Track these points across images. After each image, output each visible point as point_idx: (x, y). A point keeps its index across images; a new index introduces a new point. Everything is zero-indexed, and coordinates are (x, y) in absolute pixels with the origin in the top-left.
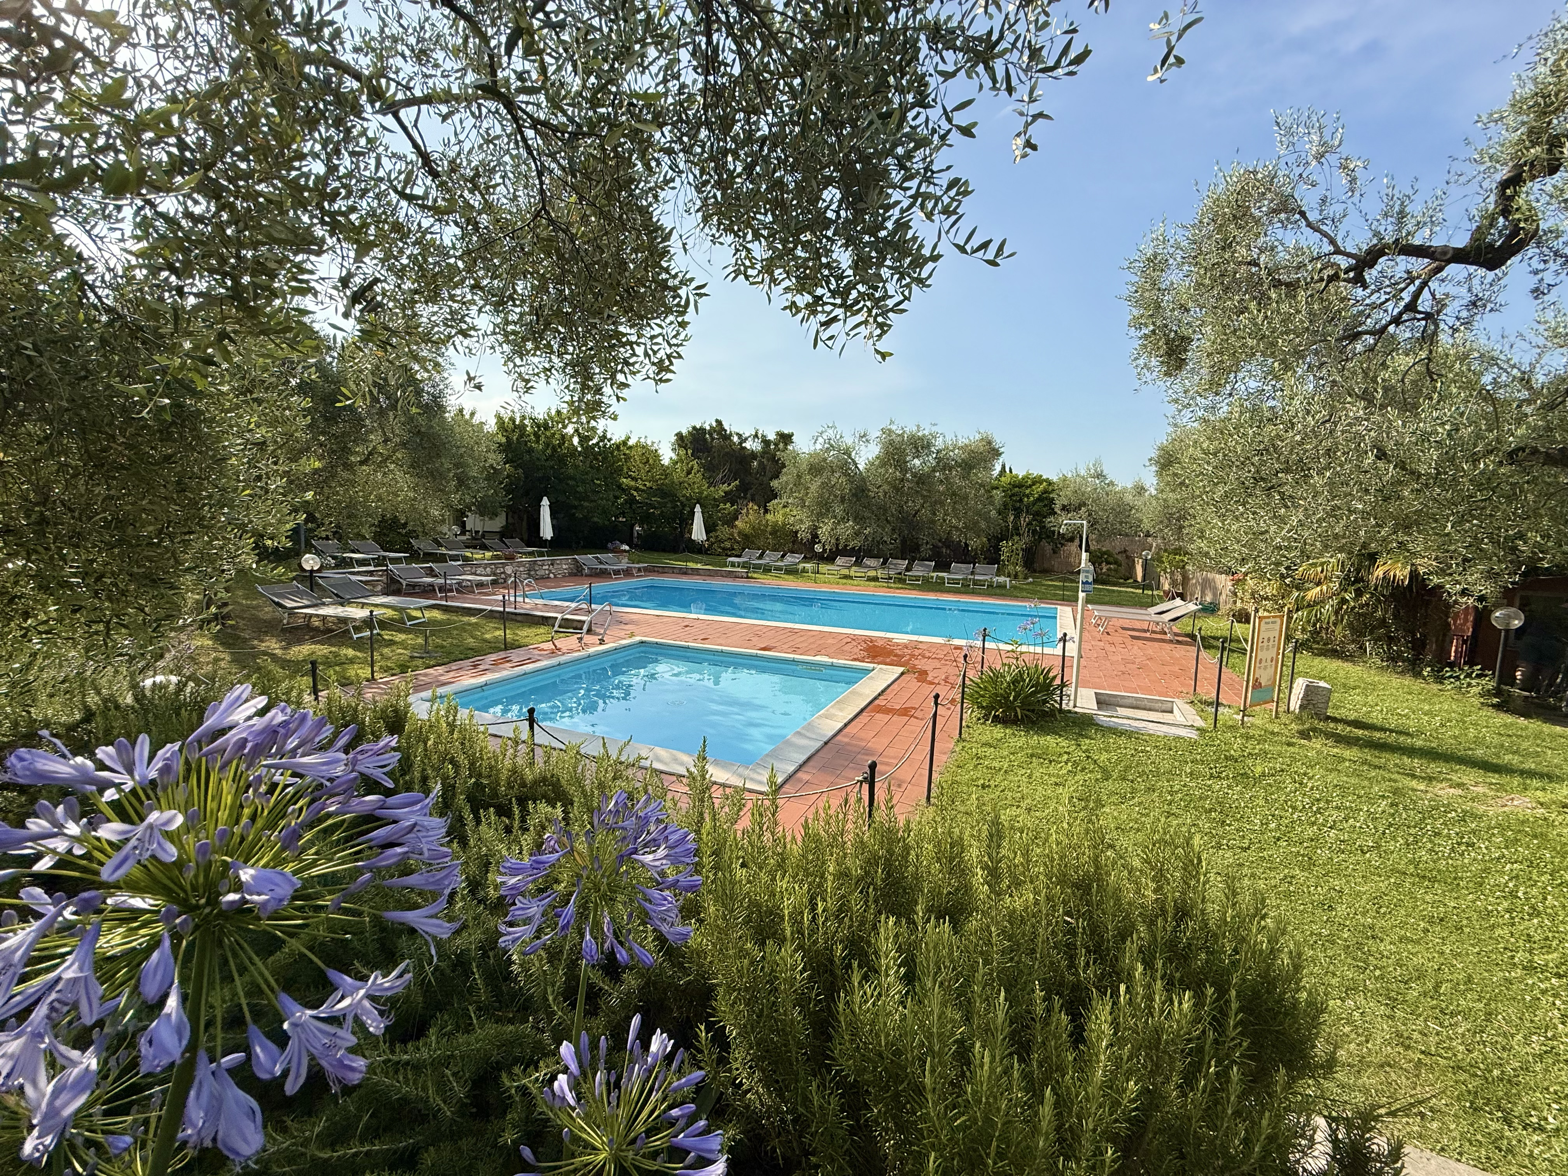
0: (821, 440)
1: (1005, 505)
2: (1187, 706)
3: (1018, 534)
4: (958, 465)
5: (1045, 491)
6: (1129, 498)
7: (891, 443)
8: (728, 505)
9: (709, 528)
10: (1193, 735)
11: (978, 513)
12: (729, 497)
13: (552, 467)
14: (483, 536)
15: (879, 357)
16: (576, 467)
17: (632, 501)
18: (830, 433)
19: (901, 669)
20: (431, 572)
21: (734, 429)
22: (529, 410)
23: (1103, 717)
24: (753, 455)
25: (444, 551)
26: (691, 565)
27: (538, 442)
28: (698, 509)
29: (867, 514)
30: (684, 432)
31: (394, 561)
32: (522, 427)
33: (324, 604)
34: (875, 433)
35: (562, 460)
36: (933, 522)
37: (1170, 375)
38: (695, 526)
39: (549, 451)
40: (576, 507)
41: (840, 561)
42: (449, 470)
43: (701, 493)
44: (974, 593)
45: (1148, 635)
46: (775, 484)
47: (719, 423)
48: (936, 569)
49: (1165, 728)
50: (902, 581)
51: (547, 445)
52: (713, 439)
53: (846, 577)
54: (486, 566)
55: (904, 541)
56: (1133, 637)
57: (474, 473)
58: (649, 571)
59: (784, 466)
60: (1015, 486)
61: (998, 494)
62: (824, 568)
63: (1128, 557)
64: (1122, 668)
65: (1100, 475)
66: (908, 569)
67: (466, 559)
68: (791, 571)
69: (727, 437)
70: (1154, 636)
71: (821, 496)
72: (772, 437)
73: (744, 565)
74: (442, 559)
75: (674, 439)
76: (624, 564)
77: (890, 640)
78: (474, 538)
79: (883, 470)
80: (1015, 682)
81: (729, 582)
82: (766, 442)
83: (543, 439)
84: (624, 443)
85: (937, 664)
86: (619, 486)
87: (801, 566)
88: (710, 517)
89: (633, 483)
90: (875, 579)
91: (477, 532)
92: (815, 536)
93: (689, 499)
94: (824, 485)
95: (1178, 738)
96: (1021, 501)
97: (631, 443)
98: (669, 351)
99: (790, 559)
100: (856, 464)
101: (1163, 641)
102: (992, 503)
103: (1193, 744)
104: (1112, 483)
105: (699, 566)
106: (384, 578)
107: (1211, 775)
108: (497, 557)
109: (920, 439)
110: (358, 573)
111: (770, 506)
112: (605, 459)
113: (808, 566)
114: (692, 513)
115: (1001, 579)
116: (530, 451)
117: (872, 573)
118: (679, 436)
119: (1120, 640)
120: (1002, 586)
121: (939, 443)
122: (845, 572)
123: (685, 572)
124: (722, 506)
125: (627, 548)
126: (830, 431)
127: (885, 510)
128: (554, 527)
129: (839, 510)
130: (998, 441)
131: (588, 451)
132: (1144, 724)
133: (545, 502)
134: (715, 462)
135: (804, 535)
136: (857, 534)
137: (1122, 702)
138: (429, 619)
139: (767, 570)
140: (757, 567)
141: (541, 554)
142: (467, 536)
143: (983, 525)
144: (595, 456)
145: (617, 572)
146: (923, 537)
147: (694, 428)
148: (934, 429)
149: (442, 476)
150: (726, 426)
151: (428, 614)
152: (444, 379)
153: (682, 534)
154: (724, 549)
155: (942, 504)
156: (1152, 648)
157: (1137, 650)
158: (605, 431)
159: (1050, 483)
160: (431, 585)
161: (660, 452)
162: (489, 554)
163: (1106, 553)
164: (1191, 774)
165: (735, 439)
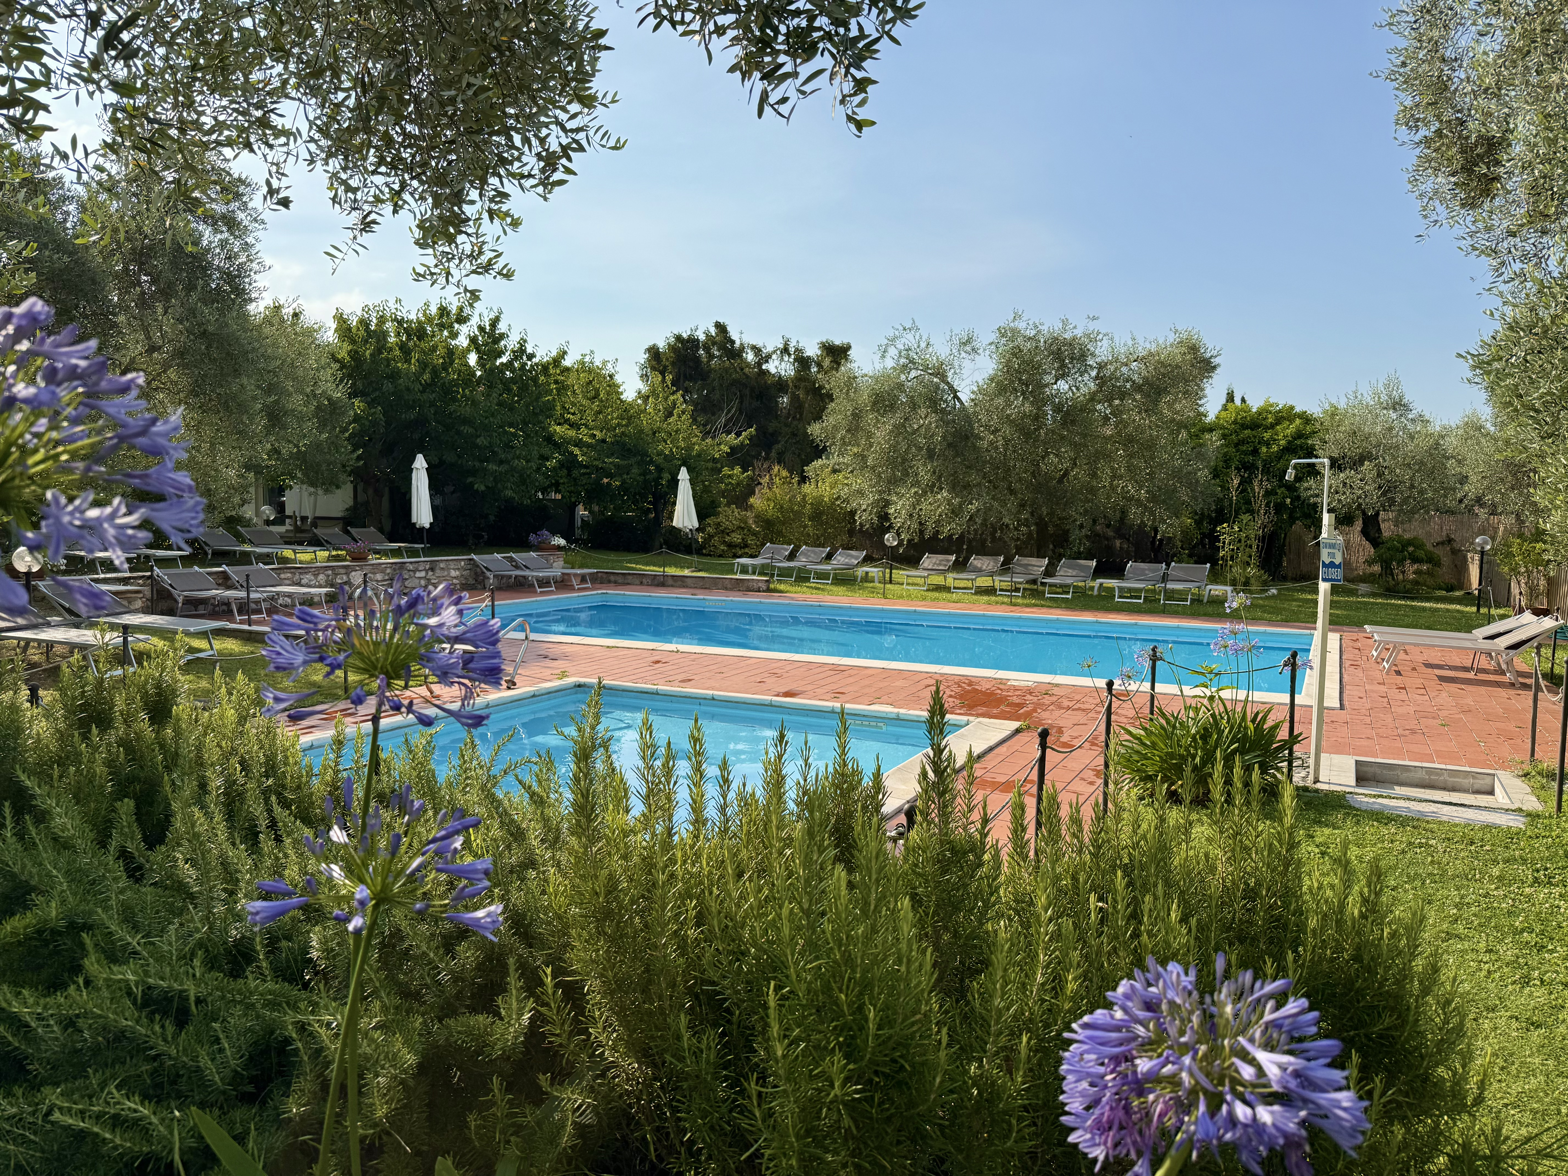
0: (892, 352)
1: (1227, 461)
2: (1518, 782)
3: (1251, 512)
4: (1138, 388)
5: (1299, 435)
6: (1451, 444)
7: (1016, 352)
8: (737, 470)
9: (704, 511)
10: (1517, 823)
11: (1176, 474)
12: (737, 456)
13: (432, 404)
14: (314, 524)
15: (852, 127)
16: (475, 403)
17: (570, 463)
18: (909, 339)
19: (1015, 725)
20: (225, 581)
21: (749, 339)
22: (392, 305)
23: (1365, 797)
24: (781, 385)
25: (247, 548)
26: (672, 571)
27: (408, 361)
28: (683, 475)
29: (974, 478)
30: (662, 345)
31: (163, 562)
32: (381, 335)
33: (48, 625)
34: (986, 337)
35: (447, 391)
36: (1093, 491)
37: (1473, 206)
38: (678, 508)
39: (426, 376)
40: (473, 472)
41: (928, 561)
42: (255, 398)
43: (689, 448)
44: (1165, 611)
45: (1471, 675)
46: (815, 429)
47: (721, 328)
48: (1099, 572)
49: (1470, 814)
50: (1036, 594)
51: (423, 365)
52: (711, 356)
53: (938, 588)
54: (317, 571)
55: (1042, 525)
56: (1442, 679)
57: (296, 402)
58: (598, 580)
59: (830, 397)
60: (1244, 426)
61: (1214, 440)
62: (900, 574)
63: (1455, 552)
64: (1413, 724)
65: (1399, 405)
66: (1049, 573)
67: (284, 560)
68: (844, 580)
69: (732, 352)
70: (1482, 677)
71: (894, 448)
72: (812, 351)
73: (762, 570)
74: (245, 559)
75: (643, 357)
76: (557, 568)
77: (1002, 681)
78: (298, 530)
79: (1000, 401)
80: (1205, 735)
81: (737, 598)
82: (803, 362)
83: (415, 356)
84: (556, 362)
85: (1079, 717)
86: (549, 439)
87: (861, 571)
88: (706, 490)
89: (572, 433)
90: (990, 591)
91: (304, 519)
92: (884, 517)
93: (669, 458)
94: (899, 430)
95: (1488, 827)
96: (1255, 452)
97: (567, 362)
98: (565, 141)
99: (841, 559)
100: (955, 392)
101: (1498, 684)
102: (1200, 456)
103: (1512, 836)
104: (1422, 420)
105: (686, 572)
106: (147, 590)
107: (1536, 880)
108: (337, 558)
109: (1070, 344)
110: (106, 581)
111: (810, 470)
112: (524, 388)
113: (874, 571)
114: (674, 483)
115: (1217, 590)
116: (394, 375)
117: (984, 582)
118: (654, 352)
119: (1418, 682)
120: (1219, 602)
121: (1102, 351)
122: (938, 580)
123: (661, 582)
124: (726, 471)
125: (562, 542)
126: (910, 336)
127: (1008, 470)
128: (435, 509)
129: (924, 472)
130: (1210, 345)
131: (493, 375)
132: (1433, 807)
133: (420, 463)
134: (716, 396)
135: (865, 518)
136: (955, 512)
137: (1404, 776)
138: (220, 653)
139: (802, 577)
140: (785, 573)
141: (413, 553)
142: (288, 526)
143: (1184, 495)
144: (507, 383)
145: (544, 583)
146: (1076, 515)
147: (679, 338)
148: (1093, 326)
149: (243, 408)
150: (734, 335)
151: (218, 644)
152: (247, 247)
153: (657, 521)
154: (730, 545)
155: (1108, 457)
156: (1472, 696)
157: (1447, 695)
158: (523, 342)
159: (1306, 419)
160: (227, 603)
161: (618, 379)
162: (323, 554)
163: (1410, 543)
164: (1500, 878)
165: (750, 357)
